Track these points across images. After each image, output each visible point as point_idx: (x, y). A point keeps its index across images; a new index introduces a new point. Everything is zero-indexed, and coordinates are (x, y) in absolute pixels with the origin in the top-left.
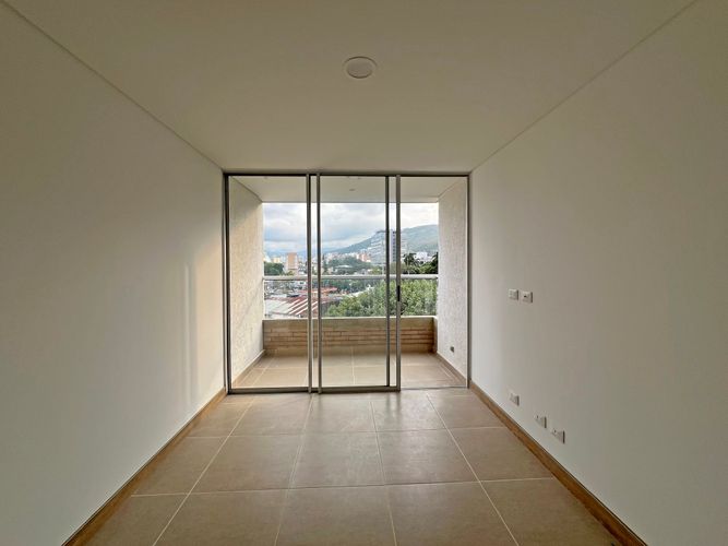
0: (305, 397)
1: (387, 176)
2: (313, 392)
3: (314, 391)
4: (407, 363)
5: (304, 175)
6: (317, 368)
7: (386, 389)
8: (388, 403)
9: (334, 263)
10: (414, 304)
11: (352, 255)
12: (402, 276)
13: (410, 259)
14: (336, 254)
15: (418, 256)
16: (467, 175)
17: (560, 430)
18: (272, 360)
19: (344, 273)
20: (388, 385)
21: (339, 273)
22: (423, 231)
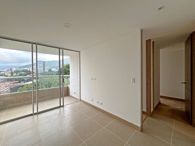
0: (31, 117)
1: (59, 49)
2: (34, 114)
3: (36, 114)
4: (65, 99)
5: (31, 43)
6: (36, 106)
7: (60, 107)
8: (60, 111)
9: (17, 72)
10: (55, 84)
11: (26, 69)
12: (64, 75)
13: (50, 70)
14: (18, 68)
15: (53, 70)
16: (79, 52)
17: (101, 103)
18: (6, 110)
19: (22, 75)
20: (60, 105)
21: (20, 75)
22: (54, 62)
